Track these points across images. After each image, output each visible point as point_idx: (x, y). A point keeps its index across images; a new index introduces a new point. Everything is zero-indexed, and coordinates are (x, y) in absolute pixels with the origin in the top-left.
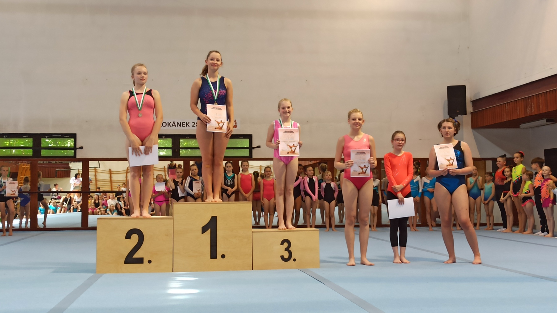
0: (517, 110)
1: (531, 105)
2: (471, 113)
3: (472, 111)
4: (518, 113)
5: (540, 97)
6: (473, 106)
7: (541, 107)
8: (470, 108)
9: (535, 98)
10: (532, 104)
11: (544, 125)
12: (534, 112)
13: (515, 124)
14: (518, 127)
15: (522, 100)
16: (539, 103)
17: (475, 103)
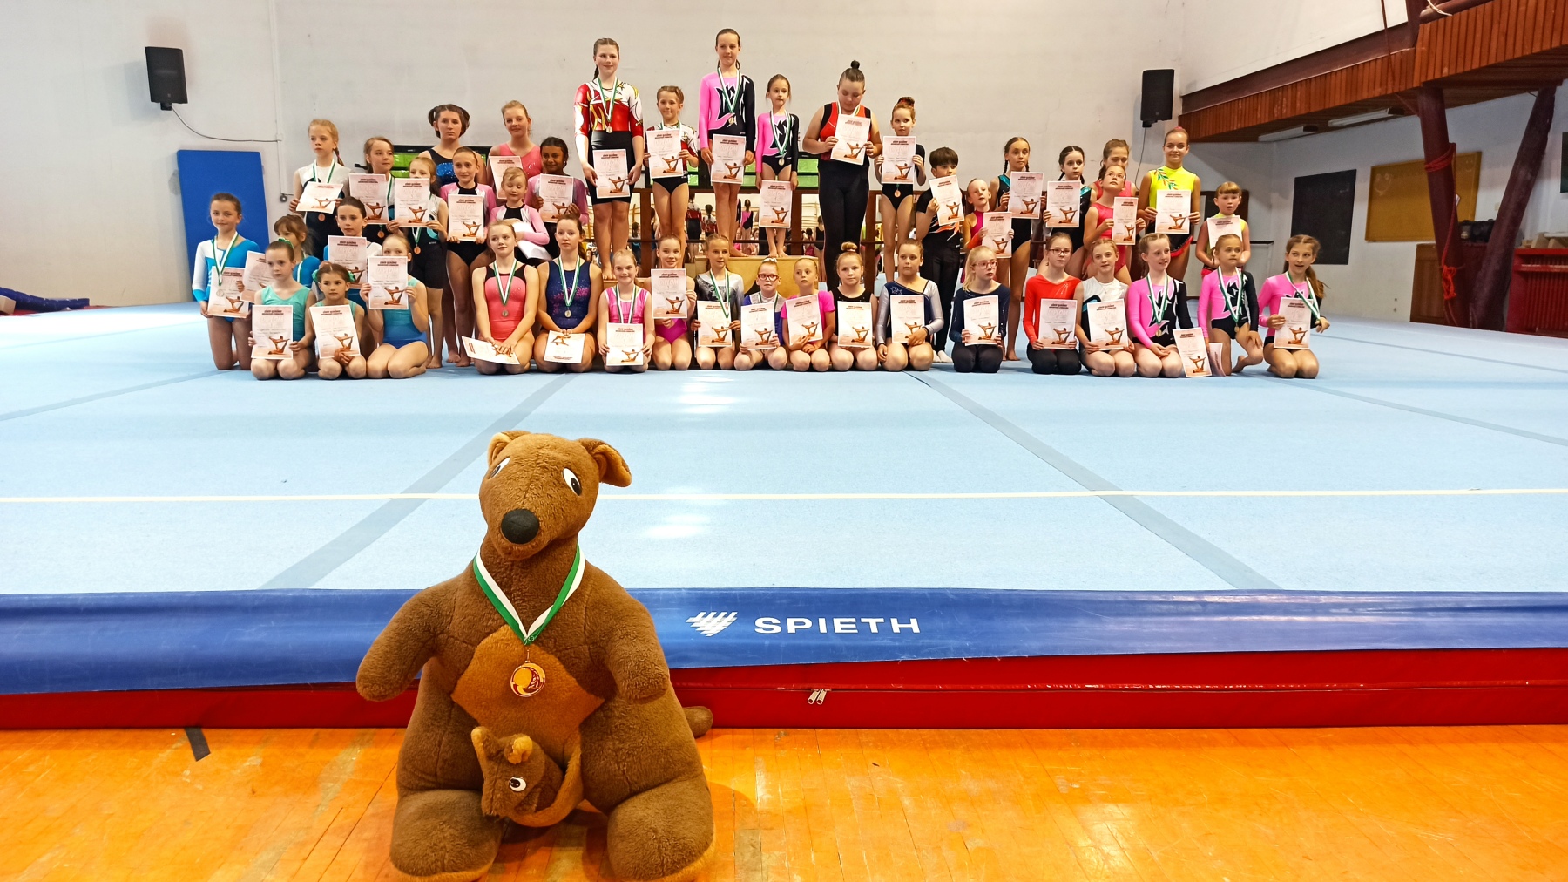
0: (1257, 110)
1: (1282, 101)
2: (1180, 117)
3: (1181, 114)
4: (1259, 116)
5: (1299, 87)
6: (1185, 104)
7: (1298, 105)
8: (1177, 109)
9: (1290, 90)
10: (1284, 99)
11: (1298, 137)
12: (1287, 113)
13: (1250, 134)
14: (1255, 140)
15: (1268, 93)
16: (1296, 97)
17: (1187, 99)
